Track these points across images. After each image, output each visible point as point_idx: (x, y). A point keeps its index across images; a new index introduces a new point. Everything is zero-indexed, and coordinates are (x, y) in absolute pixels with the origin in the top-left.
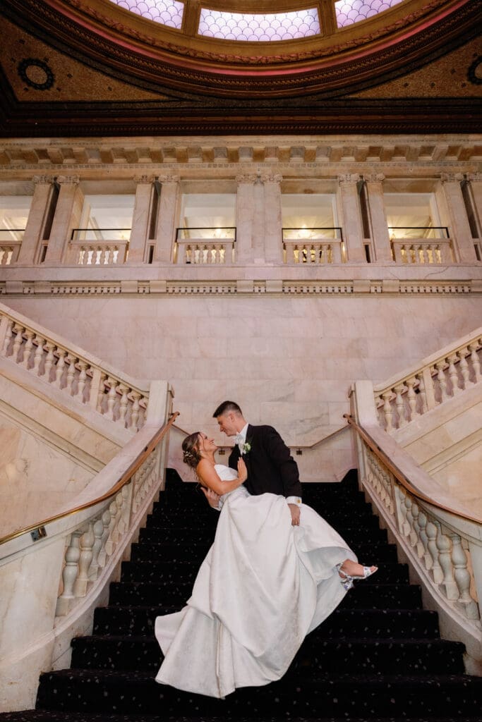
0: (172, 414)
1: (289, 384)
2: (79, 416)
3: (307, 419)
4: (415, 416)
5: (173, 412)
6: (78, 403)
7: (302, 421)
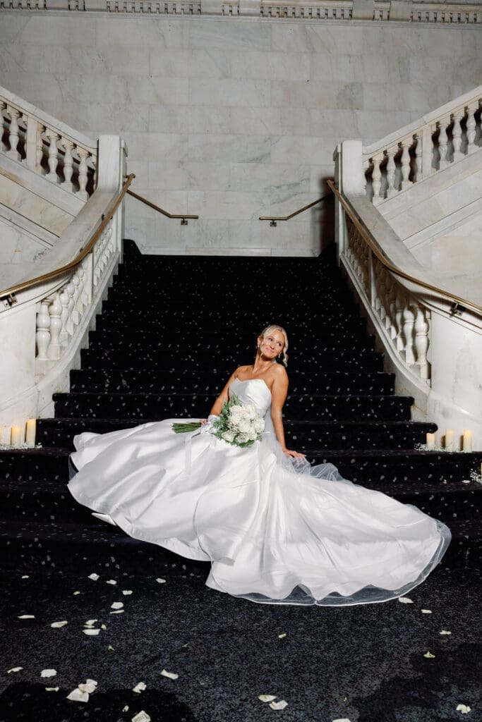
0: (127, 177)
1: (265, 141)
2: (17, 177)
3: (284, 185)
4: (407, 184)
5: (128, 174)
6: (14, 161)
7: (278, 187)
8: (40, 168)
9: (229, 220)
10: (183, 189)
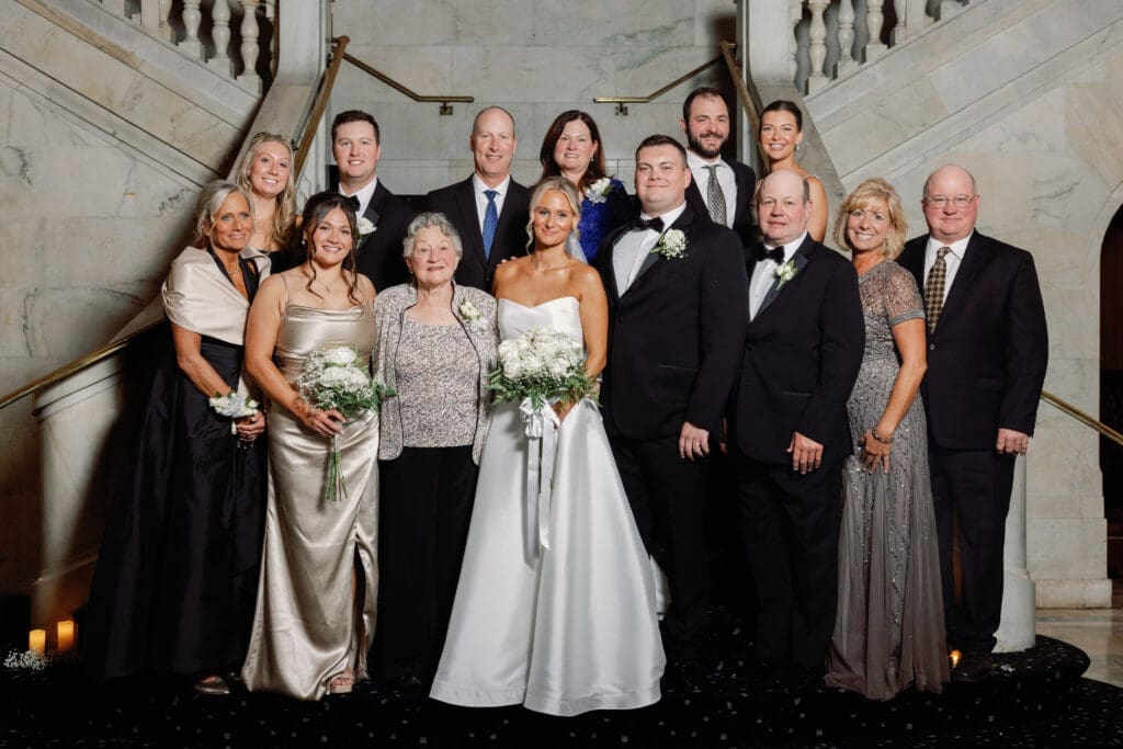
0: (334, 40)
3: (642, 31)
4: (876, 50)
5: (336, 36)
6: (115, 17)
7: (631, 37)
8: (168, 30)
9: (535, 105)
10: (442, 44)
